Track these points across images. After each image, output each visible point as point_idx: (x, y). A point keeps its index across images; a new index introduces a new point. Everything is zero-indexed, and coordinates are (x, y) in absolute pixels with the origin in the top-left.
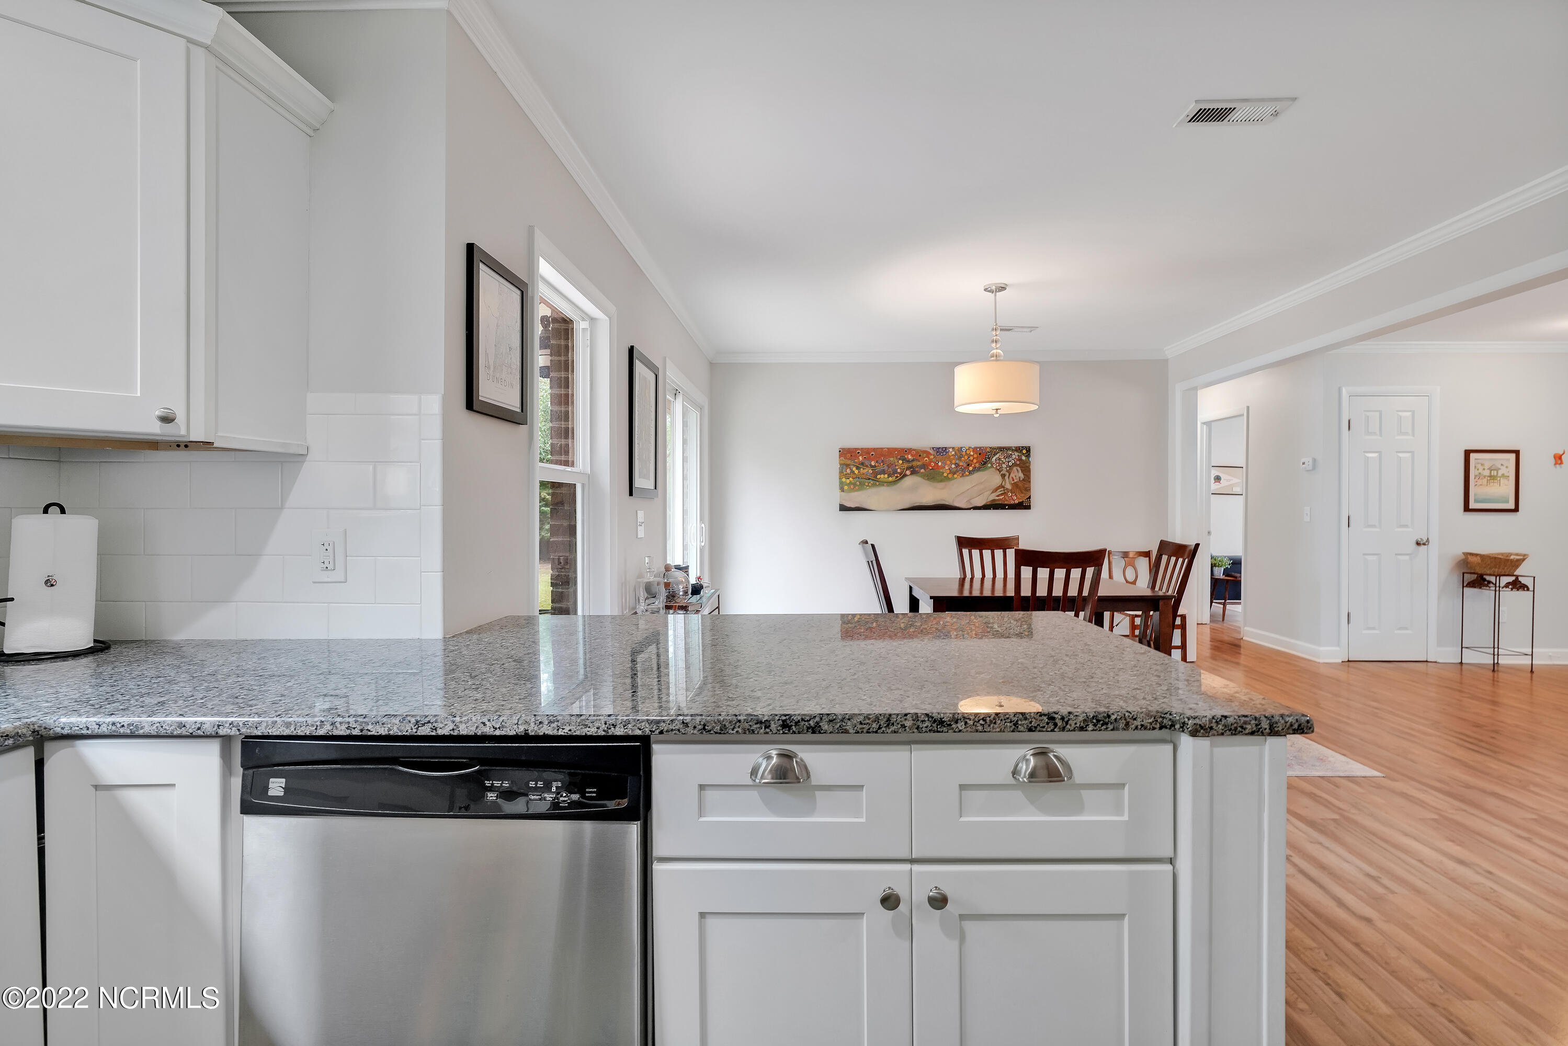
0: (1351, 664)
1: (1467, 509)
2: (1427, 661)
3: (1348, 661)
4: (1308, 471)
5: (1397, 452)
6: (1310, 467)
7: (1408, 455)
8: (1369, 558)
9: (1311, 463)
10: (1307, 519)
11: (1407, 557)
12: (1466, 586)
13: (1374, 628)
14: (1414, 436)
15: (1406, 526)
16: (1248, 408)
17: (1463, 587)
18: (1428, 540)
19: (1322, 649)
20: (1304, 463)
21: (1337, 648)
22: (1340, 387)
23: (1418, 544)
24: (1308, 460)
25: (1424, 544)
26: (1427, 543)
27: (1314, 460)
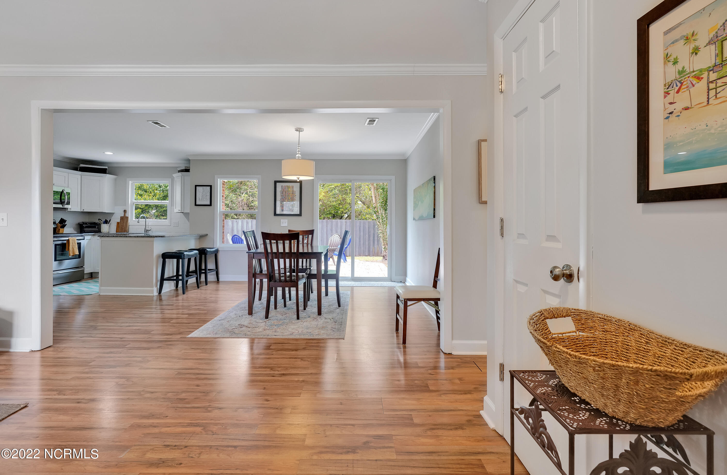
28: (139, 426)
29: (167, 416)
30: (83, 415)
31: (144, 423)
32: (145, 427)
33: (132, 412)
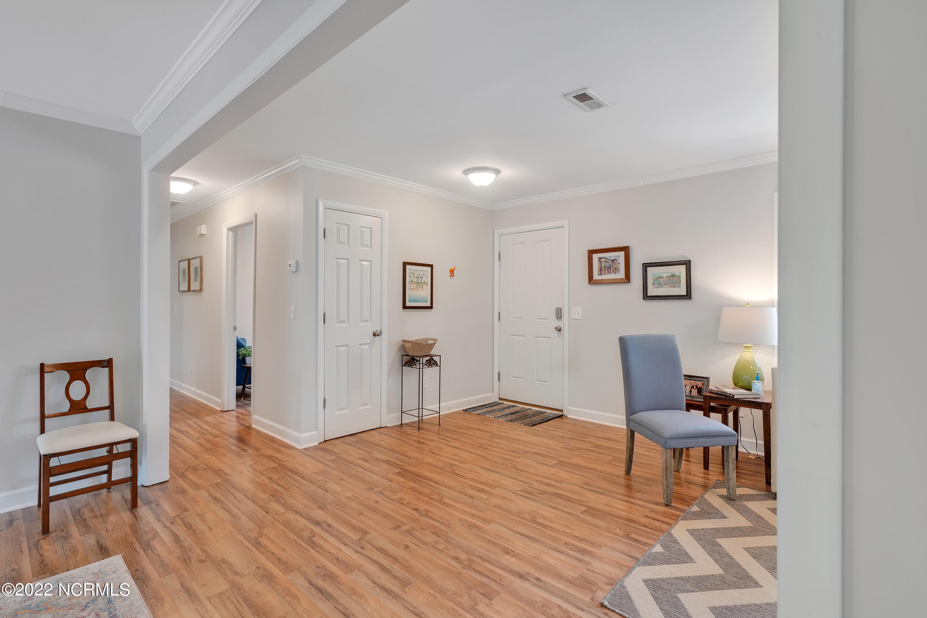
0: (326, 442)
1: (405, 307)
2: (381, 427)
3: (325, 441)
4: (293, 272)
5: (360, 260)
6: (294, 270)
7: (368, 263)
8: (340, 349)
9: (294, 265)
10: (292, 316)
11: (367, 346)
12: (404, 366)
13: (344, 409)
14: (371, 248)
15: (367, 321)
16: (256, 215)
17: (402, 366)
18: (381, 332)
19: (302, 436)
20: (290, 265)
21: (316, 432)
22: (317, 199)
23: (374, 335)
24: (292, 262)
25: (378, 335)
26: (380, 334)
27: (297, 263)
28: (485, 521)
29: (460, 520)
30: (530, 554)
31: (479, 522)
32: (480, 518)
33: (486, 538)
